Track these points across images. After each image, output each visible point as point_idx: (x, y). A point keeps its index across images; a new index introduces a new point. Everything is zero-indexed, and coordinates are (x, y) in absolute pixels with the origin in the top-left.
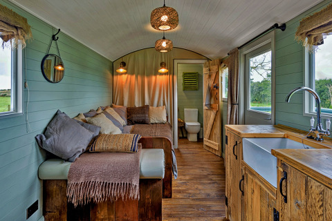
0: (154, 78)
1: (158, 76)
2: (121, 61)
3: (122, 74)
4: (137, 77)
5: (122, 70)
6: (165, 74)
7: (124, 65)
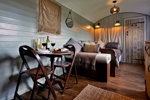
0: (113, 28)
1: (115, 28)
2: (98, 23)
3: (98, 28)
4: (105, 29)
5: (98, 26)
6: (119, 26)
7: (99, 24)
